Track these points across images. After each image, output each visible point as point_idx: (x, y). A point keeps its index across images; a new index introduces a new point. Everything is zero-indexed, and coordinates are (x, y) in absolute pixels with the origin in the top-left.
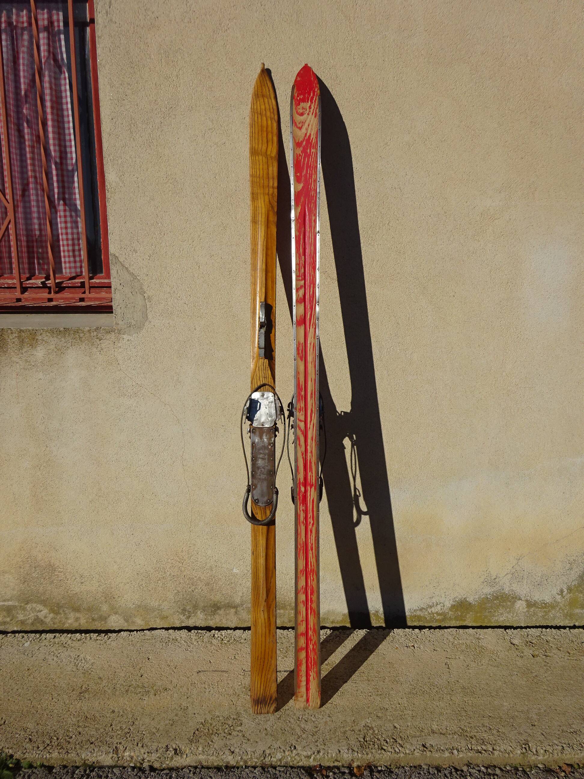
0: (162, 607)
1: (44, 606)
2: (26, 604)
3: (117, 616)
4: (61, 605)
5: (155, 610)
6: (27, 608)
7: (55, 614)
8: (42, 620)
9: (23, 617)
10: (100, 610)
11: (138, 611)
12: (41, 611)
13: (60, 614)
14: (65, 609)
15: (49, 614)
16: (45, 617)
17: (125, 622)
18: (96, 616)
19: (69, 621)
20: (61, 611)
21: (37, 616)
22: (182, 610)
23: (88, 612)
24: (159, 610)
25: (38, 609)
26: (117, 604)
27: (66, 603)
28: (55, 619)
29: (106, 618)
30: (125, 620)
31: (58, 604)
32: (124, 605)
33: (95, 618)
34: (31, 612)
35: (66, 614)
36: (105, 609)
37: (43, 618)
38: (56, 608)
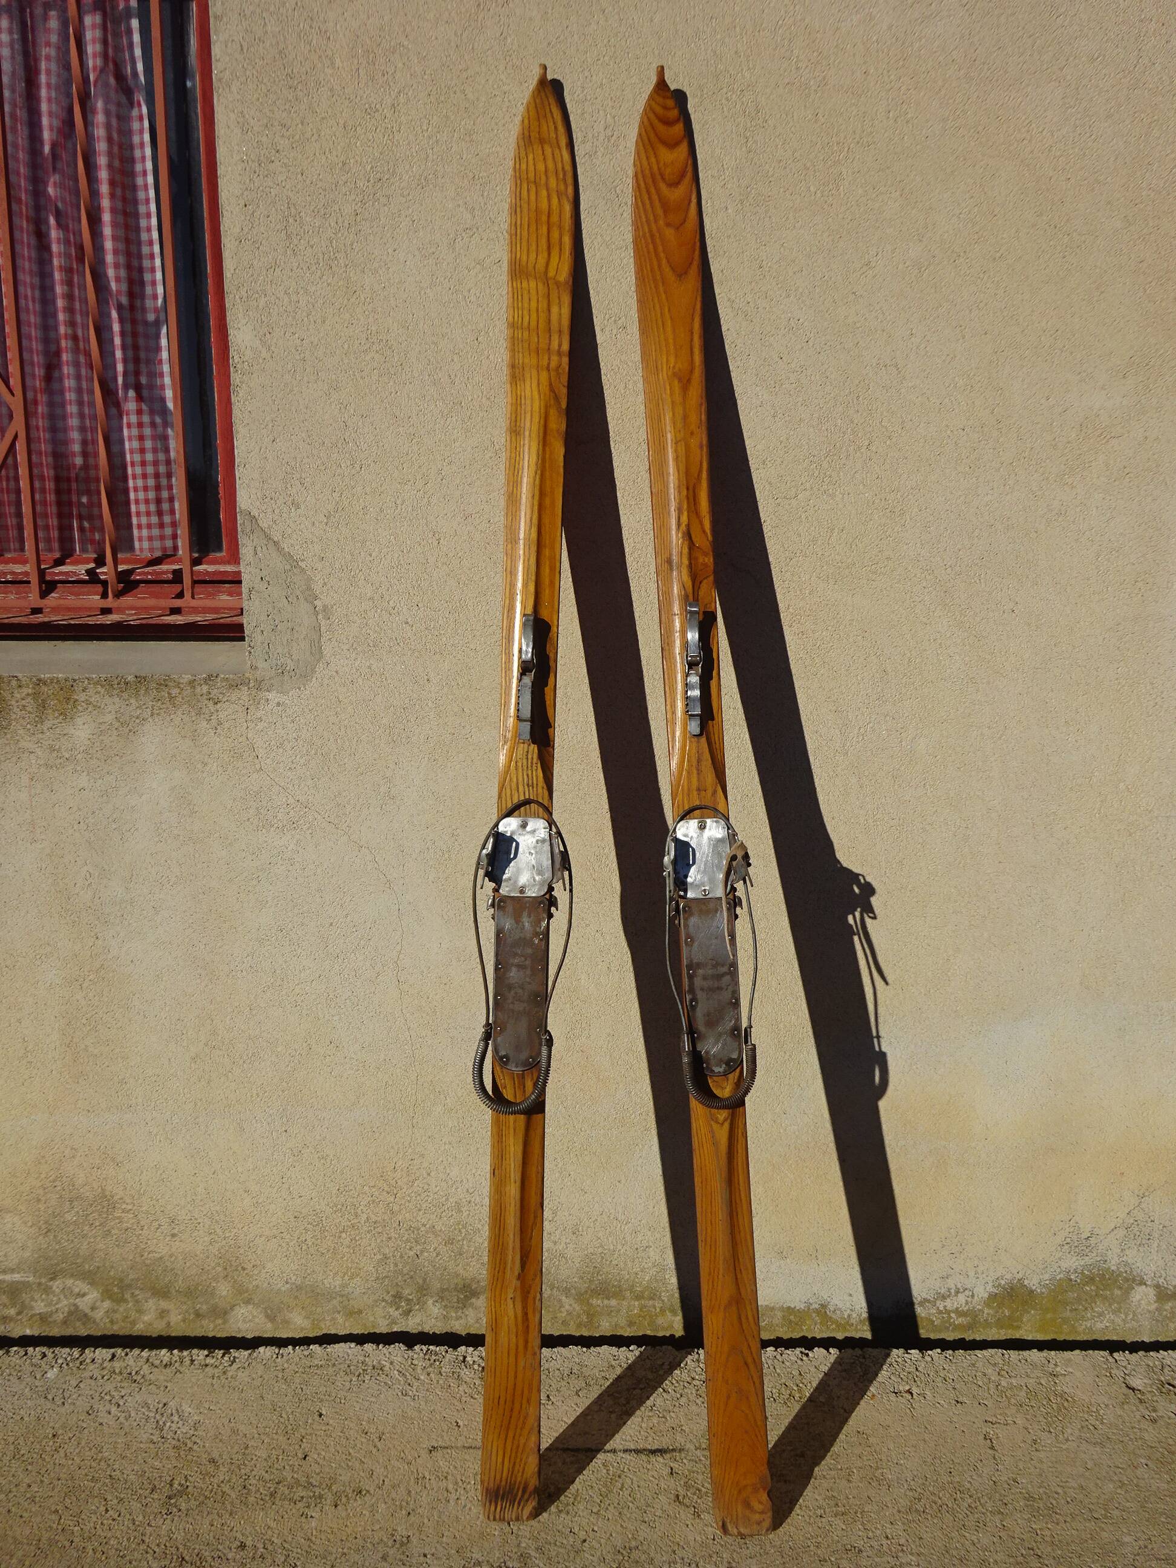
0: (350, 1290)
1: (89, 1283)
2: (52, 1279)
3: (250, 1307)
4: (127, 1282)
5: (334, 1295)
6: (54, 1288)
7: (113, 1301)
8: (86, 1315)
9: (45, 1306)
10: (213, 1294)
11: (296, 1297)
12: (84, 1295)
13: (126, 1301)
14: (137, 1292)
15: (102, 1301)
16: (93, 1309)
17: (266, 1320)
18: (204, 1307)
19: (146, 1318)
20: (127, 1296)
21: (75, 1305)
22: (393, 1296)
23: (186, 1299)
24: (342, 1296)
25: (77, 1290)
26: (250, 1282)
27: (138, 1279)
28: (115, 1311)
29: (225, 1313)
30: (267, 1316)
31: (121, 1280)
32: (266, 1285)
33: (201, 1312)
34: (62, 1297)
35: (137, 1301)
36: (224, 1293)
37: (87, 1311)
38: (116, 1290)
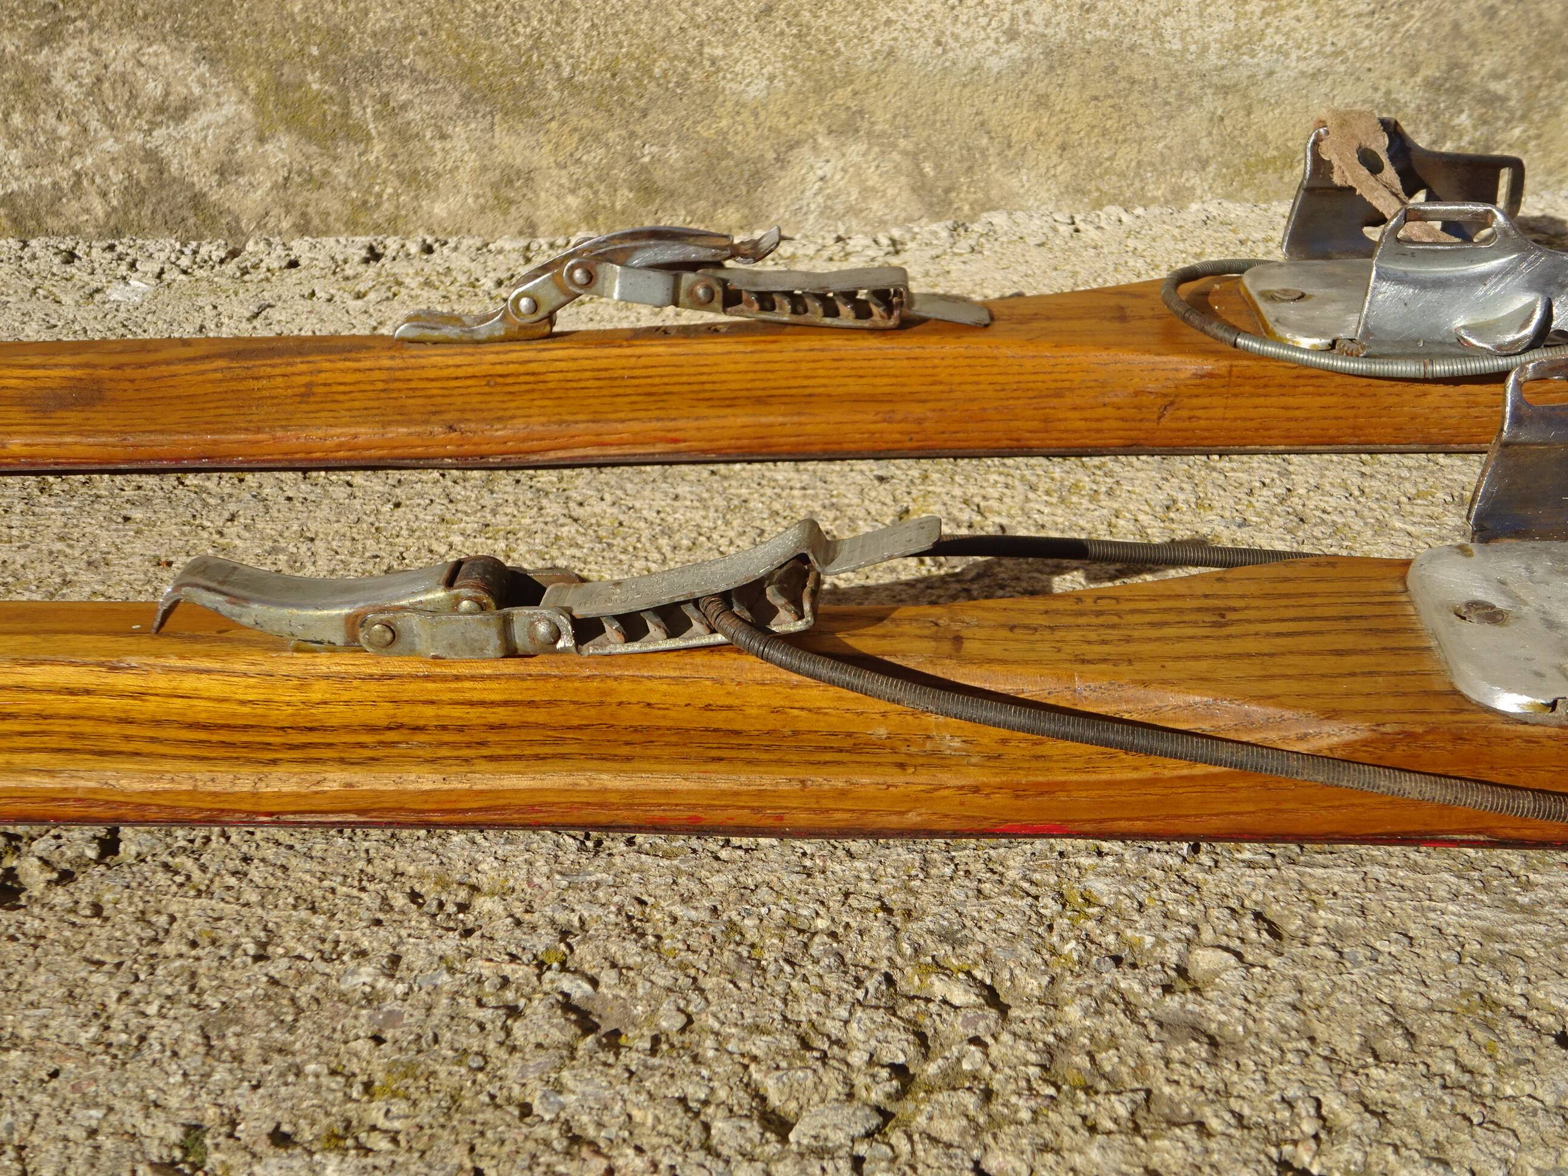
0: (1263, 59)
1: (204, 55)
2: (45, 38)
3: (855, 150)
4: (361, 45)
5: (1194, 89)
6: (59, 78)
7: (309, 135)
8: (197, 201)
9: (29, 165)
10: (709, 95)
11: (1042, 102)
12: (185, 110)
13: (358, 135)
14: (403, 93)
15: (262, 140)
16: (225, 172)
17: (915, 208)
18: (674, 154)
19: (439, 209)
20: (364, 112)
21: (151, 156)
22: (1431, 84)
23: (600, 123)
24: (1225, 90)
25: (153, 89)
26: (862, 37)
27: (407, 32)
28: (315, 182)
29: (757, 178)
30: (920, 188)
31: (337, 38)
32: (925, 46)
33: (659, 175)
34: (93, 119)
35: (404, 135)
36: (756, 90)
37: (203, 180)
38: (314, 82)
